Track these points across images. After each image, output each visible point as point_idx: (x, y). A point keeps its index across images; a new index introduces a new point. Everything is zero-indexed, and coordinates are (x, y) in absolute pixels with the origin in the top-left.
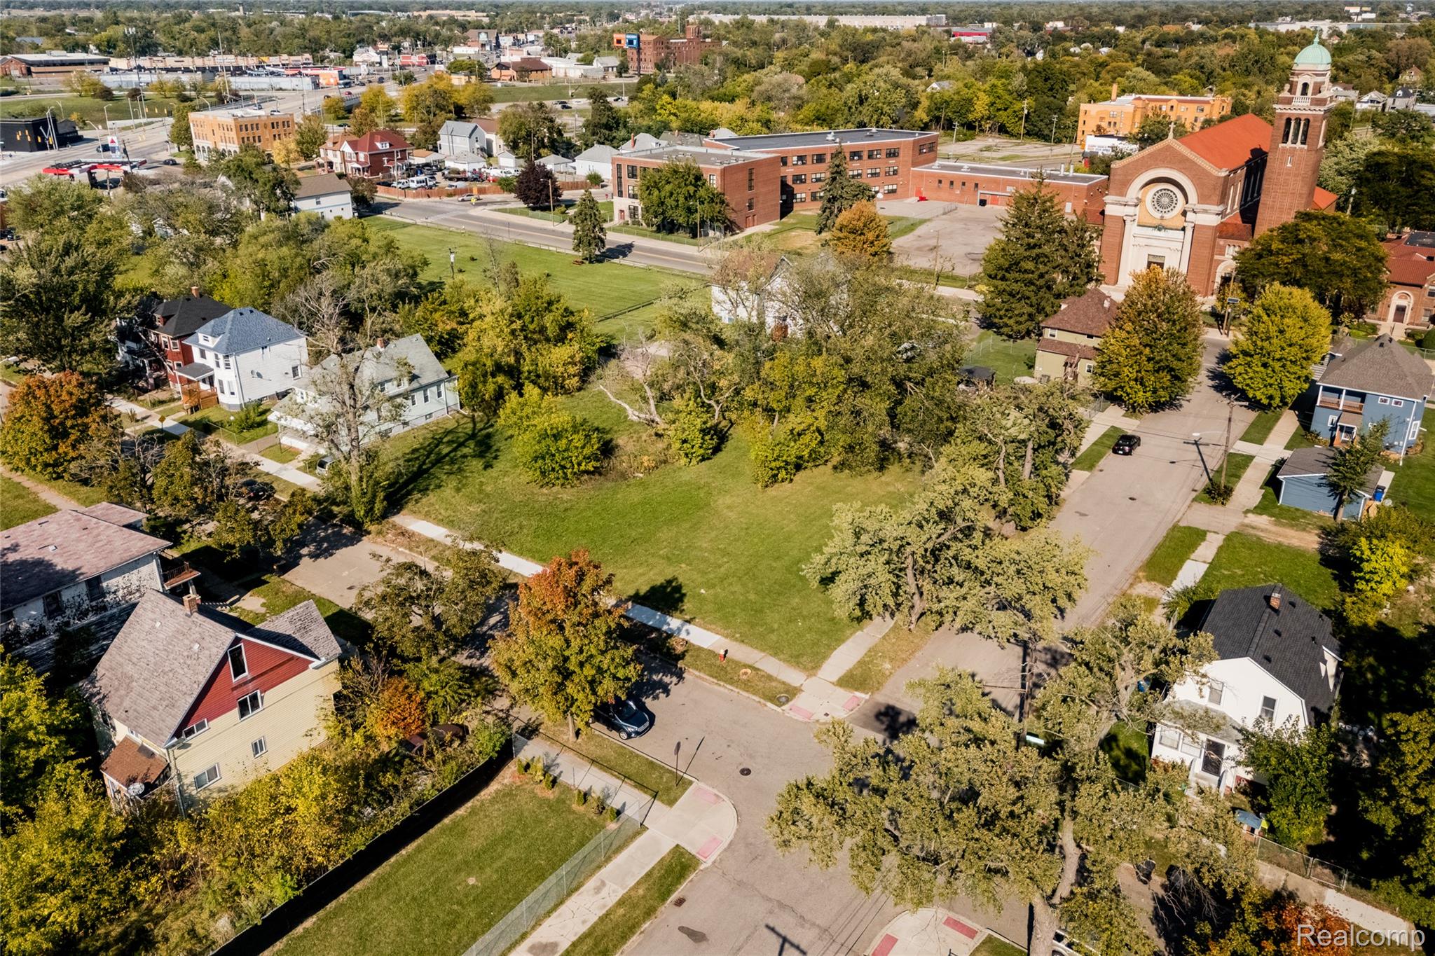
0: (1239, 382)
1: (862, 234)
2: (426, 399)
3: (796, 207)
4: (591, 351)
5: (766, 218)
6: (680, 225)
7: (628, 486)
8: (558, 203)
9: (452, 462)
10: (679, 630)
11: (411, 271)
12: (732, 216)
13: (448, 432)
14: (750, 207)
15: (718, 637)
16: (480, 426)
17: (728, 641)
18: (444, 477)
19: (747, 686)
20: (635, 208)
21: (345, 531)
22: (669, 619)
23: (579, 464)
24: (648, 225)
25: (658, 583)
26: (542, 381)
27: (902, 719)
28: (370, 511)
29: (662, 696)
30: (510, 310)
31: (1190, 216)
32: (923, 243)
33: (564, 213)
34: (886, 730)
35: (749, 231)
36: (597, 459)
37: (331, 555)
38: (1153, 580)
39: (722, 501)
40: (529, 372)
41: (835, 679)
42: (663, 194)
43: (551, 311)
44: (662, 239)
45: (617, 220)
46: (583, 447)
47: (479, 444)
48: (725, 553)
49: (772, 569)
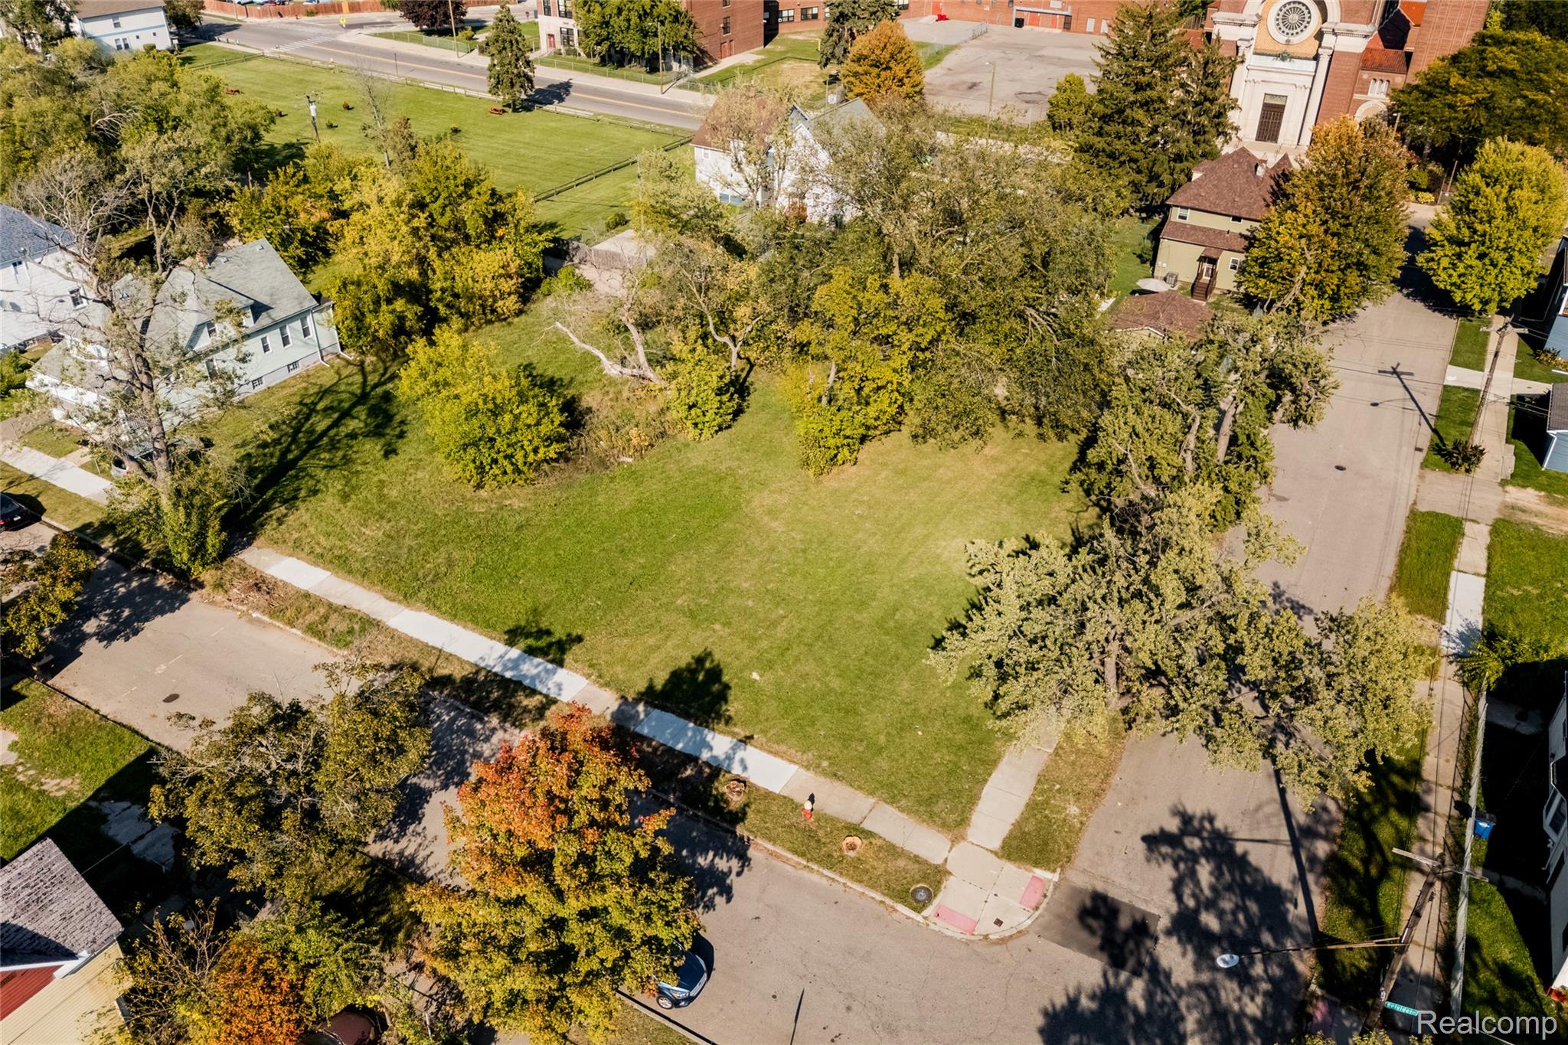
0: (1442, 281)
1: (888, 68)
2: (285, 341)
3: (783, 29)
4: (532, 254)
5: (746, 45)
6: (633, 55)
7: (612, 479)
8: (462, 25)
9: (333, 446)
10: (729, 758)
11: (249, 134)
12: (704, 43)
13: (324, 393)
14: (726, 29)
15: (794, 768)
16: (373, 379)
17: (810, 774)
18: (321, 474)
19: (857, 870)
20: (569, 32)
21: (160, 582)
22: (709, 736)
23: (536, 451)
24: (588, 55)
25: (683, 664)
26: (462, 303)
27: (1124, 922)
28: (198, 550)
29: (720, 901)
30: (410, 196)
31: (1328, 40)
32: (956, 79)
33: (471, 38)
34: (1102, 948)
35: (725, 63)
36: (560, 439)
37: (136, 632)
38: (1419, 611)
39: (760, 501)
40: (443, 290)
41: (996, 844)
42: (608, 11)
43: (470, 198)
44: (610, 75)
45: (545, 48)
46: (538, 424)
47: (373, 412)
48: (779, 599)
49: (857, 626)
